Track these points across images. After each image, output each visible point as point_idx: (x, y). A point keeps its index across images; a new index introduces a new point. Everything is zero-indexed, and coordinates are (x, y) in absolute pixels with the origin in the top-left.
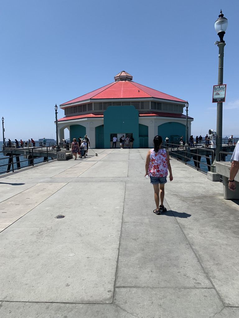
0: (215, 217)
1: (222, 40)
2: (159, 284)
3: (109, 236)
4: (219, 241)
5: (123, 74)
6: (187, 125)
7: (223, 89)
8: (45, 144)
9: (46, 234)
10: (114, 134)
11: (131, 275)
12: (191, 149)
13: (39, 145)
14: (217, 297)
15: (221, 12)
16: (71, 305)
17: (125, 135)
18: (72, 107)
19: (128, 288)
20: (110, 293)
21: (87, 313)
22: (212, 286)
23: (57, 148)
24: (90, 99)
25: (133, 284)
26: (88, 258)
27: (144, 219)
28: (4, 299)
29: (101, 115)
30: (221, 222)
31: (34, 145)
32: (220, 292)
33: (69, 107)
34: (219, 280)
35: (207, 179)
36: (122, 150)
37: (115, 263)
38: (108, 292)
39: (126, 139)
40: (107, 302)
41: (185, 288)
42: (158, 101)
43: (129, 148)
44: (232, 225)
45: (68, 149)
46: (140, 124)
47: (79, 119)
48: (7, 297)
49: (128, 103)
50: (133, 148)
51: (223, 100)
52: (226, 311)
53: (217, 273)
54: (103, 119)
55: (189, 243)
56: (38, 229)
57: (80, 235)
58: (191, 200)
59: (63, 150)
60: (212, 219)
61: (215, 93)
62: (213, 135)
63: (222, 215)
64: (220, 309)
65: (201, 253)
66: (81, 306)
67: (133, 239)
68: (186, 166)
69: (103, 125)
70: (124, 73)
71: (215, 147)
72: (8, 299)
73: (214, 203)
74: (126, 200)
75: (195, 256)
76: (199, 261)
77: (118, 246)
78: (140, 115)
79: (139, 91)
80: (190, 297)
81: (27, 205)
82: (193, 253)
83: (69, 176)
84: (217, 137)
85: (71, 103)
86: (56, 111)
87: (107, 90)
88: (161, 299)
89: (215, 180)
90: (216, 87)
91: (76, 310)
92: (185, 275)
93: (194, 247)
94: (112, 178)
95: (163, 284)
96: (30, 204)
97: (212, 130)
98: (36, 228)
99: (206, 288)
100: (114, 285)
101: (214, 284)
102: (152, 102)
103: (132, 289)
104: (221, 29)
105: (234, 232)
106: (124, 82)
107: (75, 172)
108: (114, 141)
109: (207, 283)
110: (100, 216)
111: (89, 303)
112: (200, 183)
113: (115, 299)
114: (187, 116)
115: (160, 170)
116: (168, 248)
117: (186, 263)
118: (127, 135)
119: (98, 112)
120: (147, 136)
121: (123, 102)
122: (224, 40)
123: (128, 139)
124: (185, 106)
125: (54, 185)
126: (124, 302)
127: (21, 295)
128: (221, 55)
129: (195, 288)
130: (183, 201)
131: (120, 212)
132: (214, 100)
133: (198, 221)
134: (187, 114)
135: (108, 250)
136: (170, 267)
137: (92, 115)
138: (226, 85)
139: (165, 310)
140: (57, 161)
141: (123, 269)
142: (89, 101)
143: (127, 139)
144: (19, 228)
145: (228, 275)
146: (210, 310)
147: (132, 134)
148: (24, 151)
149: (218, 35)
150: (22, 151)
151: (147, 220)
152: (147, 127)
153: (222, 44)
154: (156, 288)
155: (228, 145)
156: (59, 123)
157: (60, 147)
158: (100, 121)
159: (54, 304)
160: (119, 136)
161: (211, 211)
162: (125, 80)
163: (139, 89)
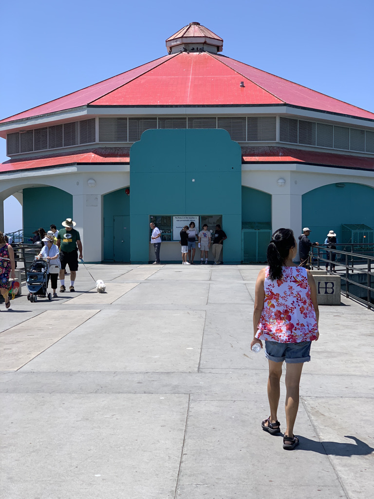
5: (194, 32)
10: (162, 217)
17: (196, 220)
18: (28, 131)
24: (89, 106)
29: (120, 156)
36: (186, 268)
39: (201, 234)
42: (303, 117)
43: (211, 263)
46: (244, 188)
50: (222, 263)
54: (127, 168)
69: (127, 190)
70: (196, 27)
78: (246, 159)
79: (242, 83)
85: (28, 119)
87: (142, 80)
106: (197, 56)
115: (295, 325)
118: (205, 221)
119: (111, 148)
120: (269, 225)
121: (192, 118)
123: (209, 234)
137: (93, 155)
142: (84, 113)
143: (205, 235)
147: (220, 218)
152: (268, 197)
158: (117, 175)
160: (179, 224)
162: (202, 50)
163: (243, 79)
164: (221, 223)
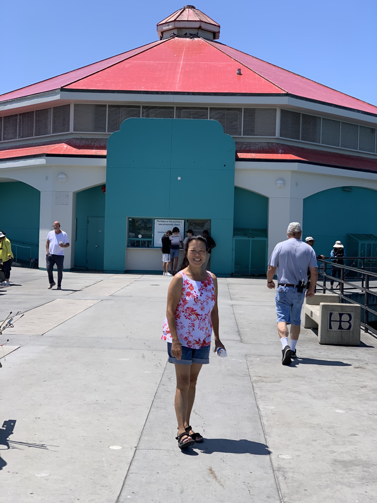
5: (189, 15)
10: (141, 220)
17: (181, 225)
24: (63, 89)
29: (97, 148)
46: (237, 189)
49: (198, 111)
69: (103, 187)
78: (240, 155)
102: (285, 112)
106: (189, 43)
118: (191, 226)
119: (87, 139)
120: (265, 231)
121: (181, 107)
137: (65, 146)
142: (57, 97)
152: (264, 201)
160: (160, 228)
163: (241, 67)
164: (210, 228)
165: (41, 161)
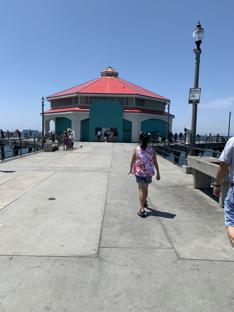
0: (183, 201)
1: (199, 49)
2: (133, 245)
3: (95, 213)
4: (183, 218)
5: (109, 70)
6: (168, 122)
7: (198, 92)
8: (31, 135)
9: (41, 212)
10: (99, 128)
11: (112, 240)
12: (171, 145)
13: (24, 136)
14: (175, 253)
15: (199, 23)
16: (66, 258)
17: (109, 129)
18: (58, 100)
19: (110, 248)
20: (95, 251)
21: (78, 263)
22: (172, 247)
23: (42, 139)
24: (77, 93)
25: (113, 246)
26: (77, 228)
27: (124, 202)
28: (14, 254)
29: (86, 109)
30: (187, 205)
31: (20, 136)
32: (177, 251)
33: (55, 99)
34: (178, 244)
35: (181, 172)
36: (106, 143)
37: (99, 233)
38: (94, 250)
39: (110, 133)
40: (93, 256)
41: (152, 248)
42: (142, 98)
43: (113, 142)
44: (196, 208)
45: (54, 141)
46: (124, 120)
47: (65, 112)
48: (15, 253)
49: (113, 99)
50: (116, 142)
51: (198, 101)
52: (179, 262)
53: (177, 239)
54: (88, 112)
55: (159, 220)
56: (34, 208)
57: (70, 213)
58: (165, 188)
59: (49, 141)
60: (180, 203)
61: (191, 95)
62: (188, 133)
63: (189, 200)
64: (176, 260)
65: (167, 226)
66: (73, 258)
67: (114, 216)
68: (165, 160)
69: (88, 119)
70: (110, 69)
71: (189, 144)
72: (16, 254)
73: (184, 191)
74: (109, 187)
75: (162, 228)
76: (165, 232)
77: (102, 221)
78: (125, 111)
80: (155, 254)
81: (21, 189)
82: (161, 227)
83: (56, 166)
84: (191, 135)
85: (58, 96)
86: (43, 103)
87: (93, 85)
88: (134, 255)
89: (188, 173)
90: (192, 90)
91: (70, 261)
92: (153, 241)
93: (162, 223)
94: (97, 169)
95: (136, 246)
96: (23, 188)
97: (187, 128)
98: (31, 207)
99: (168, 248)
100: (99, 246)
101: (174, 246)
102: (136, 99)
103: (112, 249)
104: (198, 39)
105: (196, 213)
106: (110, 78)
107: (62, 162)
108: (98, 135)
109: (169, 245)
110: (86, 199)
111: (80, 257)
112: (175, 175)
113: (99, 255)
114: (169, 113)
115: (147, 169)
116: (142, 223)
117: (155, 233)
118: (112, 130)
119: (84, 106)
120: (131, 131)
121: (108, 98)
122: (200, 48)
123: (113, 133)
124: (167, 104)
125: (43, 173)
126: (106, 257)
127: (26, 252)
128: (197, 61)
129: (160, 248)
130: (158, 189)
131: (103, 196)
132: (190, 102)
133: (168, 204)
134: (169, 112)
135: (94, 224)
136: (142, 235)
137: (78, 108)
138: (200, 88)
139: (135, 261)
140: (44, 152)
141: (106, 236)
142: (75, 95)
144: (17, 207)
145: (186, 240)
146: (169, 261)
147: (116, 128)
148: (9, 141)
149: (195, 43)
150: (7, 141)
151: (126, 203)
152: (131, 123)
153: (198, 52)
154: (131, 248)
155: (206, 143)
156: (45, 115)
157: (46, 139)
158: (85, 115)
159: (52, 257)
160: (104, 130)
161: (181, 197)
162: (111, 76)
163: (124, 86)
164: (117, 130)
165: (72, 112)
